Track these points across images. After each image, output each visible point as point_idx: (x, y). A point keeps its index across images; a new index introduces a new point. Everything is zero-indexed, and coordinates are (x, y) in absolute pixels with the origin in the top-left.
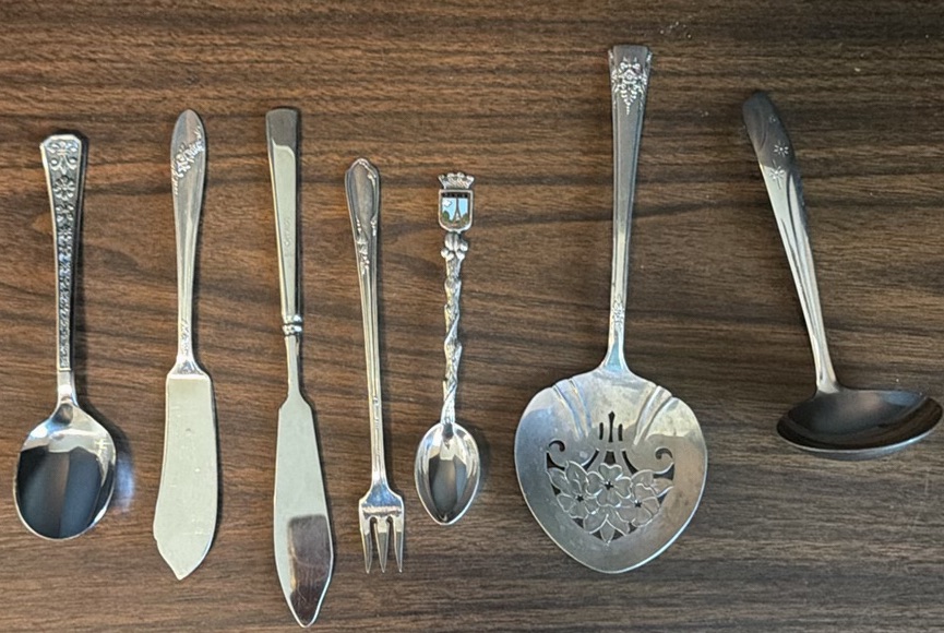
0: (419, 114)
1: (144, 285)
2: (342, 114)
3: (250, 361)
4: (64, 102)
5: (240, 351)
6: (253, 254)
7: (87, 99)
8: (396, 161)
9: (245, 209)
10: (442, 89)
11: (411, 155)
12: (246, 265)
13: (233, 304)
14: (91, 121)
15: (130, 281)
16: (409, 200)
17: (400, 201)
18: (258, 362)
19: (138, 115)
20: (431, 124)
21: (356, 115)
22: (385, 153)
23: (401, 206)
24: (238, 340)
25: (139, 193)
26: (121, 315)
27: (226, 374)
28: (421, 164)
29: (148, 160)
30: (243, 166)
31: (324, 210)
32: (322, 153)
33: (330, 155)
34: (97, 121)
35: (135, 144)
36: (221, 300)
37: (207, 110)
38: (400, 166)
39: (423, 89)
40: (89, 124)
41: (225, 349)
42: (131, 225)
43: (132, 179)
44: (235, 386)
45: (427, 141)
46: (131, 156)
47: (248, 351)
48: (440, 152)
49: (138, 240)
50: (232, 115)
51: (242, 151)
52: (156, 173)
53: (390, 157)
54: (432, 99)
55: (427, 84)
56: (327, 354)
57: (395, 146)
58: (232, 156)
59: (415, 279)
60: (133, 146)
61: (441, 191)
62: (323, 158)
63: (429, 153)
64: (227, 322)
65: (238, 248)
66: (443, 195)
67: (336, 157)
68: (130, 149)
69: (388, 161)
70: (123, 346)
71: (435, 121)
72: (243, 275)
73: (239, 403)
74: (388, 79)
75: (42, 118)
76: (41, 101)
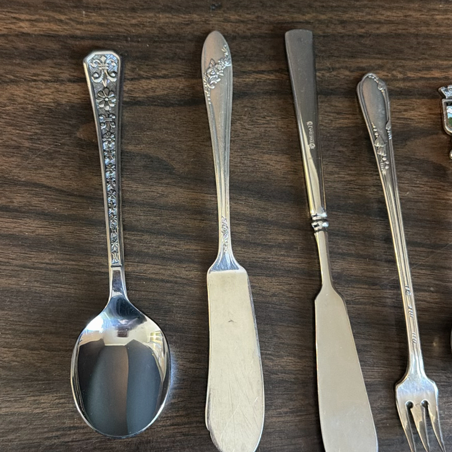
0: (416, 36)
1: (181, 187)
2: (349, 36)
3: (282, 255)
4: (101, 24)
5: (272, 247)
6: (278, 158)
7: (123, 22)
8: (400, 76)
9: (268, 118)
10: (434, 15)
11: (411, 70)
12: (272, 168)
13: (262, 204)
14: (127, 41)
15: (168, 184)
16: (413, 109)
17: (406, 110)
18: (288, 256)
19: (169, 36)
20: (427, 44)
21: (361, 36)
22: (389, 69)
23: (407, 115)
24: (269, 237)
25: (172, 105)
26: (160, 215)
27: (261, 268)
28: (421, 78)
29: (180, 76)
30: (265, 81)
31: (339, 119)
32: (334, 69)
33: (342, 71)
34: (132, 41)
35: (168, 61)
36: (251, 200)
37: (230, 32)
38: (404, 80)
39: (418, 15)
40: (125, 43)
41: (259, 245)
42: (167, 133)
43: (165, 92)
44: (270, 279)
45: (426, 59)
46: (164, 72)
47: (279, 246)
48: (437, 67)
49: (173, 147)
50: (253, 36)
51: (263, 67)
52: (187, 86)
53: (394, 72)
54: (427, 24)
55: (420, 11)
56: (351, 248)
57: (398, 63)
58: (254, 72)
59: (426, 179)
60: (165, 64)
61: (444, 101)
62: (334, 73)
63: (429, 69)
64: (258, 220)
65: (264, 153)
66: (447, 104)
67: (347, 73)
68: (163, 66)
69: (393, 75)
70: (163, 244)
71: (431, 41)
72: (271, 177)
73: (274, 295)
74: (387, 5)
75: (83, 38)
76: (82, 23)
